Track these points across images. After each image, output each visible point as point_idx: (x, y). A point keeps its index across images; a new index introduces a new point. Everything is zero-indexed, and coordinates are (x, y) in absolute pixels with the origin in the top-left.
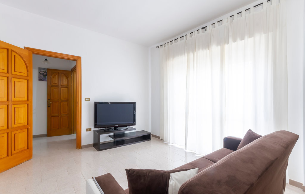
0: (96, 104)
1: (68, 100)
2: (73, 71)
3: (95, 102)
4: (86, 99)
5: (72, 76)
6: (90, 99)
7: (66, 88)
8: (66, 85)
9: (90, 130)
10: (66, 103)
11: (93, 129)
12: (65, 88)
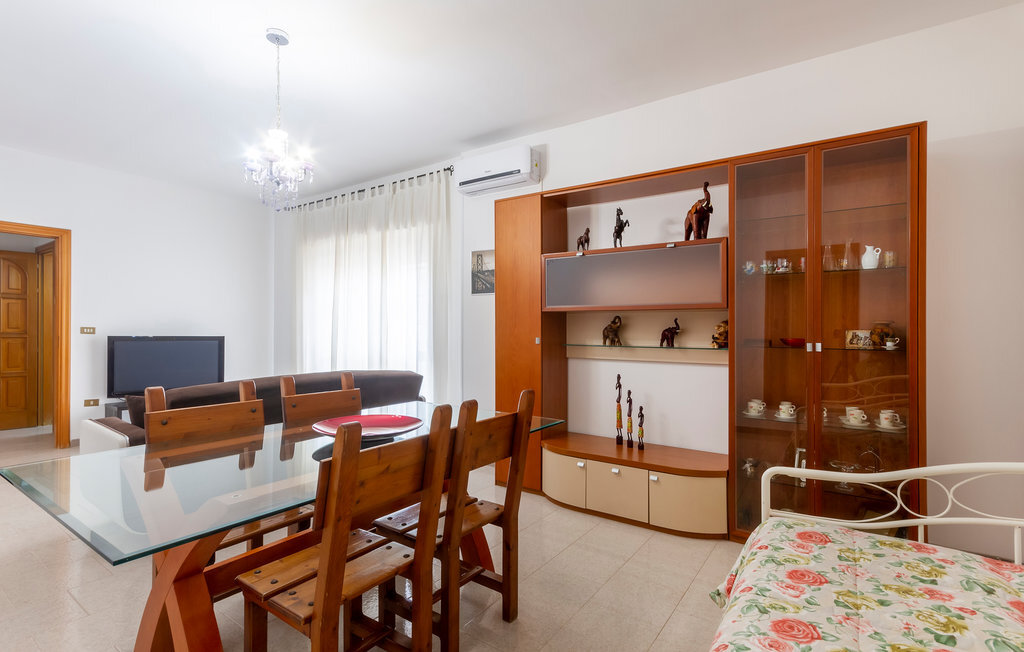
0: (112, 341)
1: (26, 333)
2: (42, 255)
3: (109, 338)
4: (83, 330)
5: (40, 266)
6: (94, 329)
7: (19, 301)
8: (20, 292)
9: (96, 403)
10: (19, 341)
11: (104, 400)
12: (14, 301)
